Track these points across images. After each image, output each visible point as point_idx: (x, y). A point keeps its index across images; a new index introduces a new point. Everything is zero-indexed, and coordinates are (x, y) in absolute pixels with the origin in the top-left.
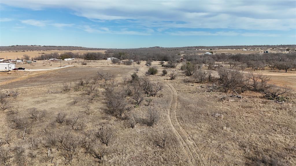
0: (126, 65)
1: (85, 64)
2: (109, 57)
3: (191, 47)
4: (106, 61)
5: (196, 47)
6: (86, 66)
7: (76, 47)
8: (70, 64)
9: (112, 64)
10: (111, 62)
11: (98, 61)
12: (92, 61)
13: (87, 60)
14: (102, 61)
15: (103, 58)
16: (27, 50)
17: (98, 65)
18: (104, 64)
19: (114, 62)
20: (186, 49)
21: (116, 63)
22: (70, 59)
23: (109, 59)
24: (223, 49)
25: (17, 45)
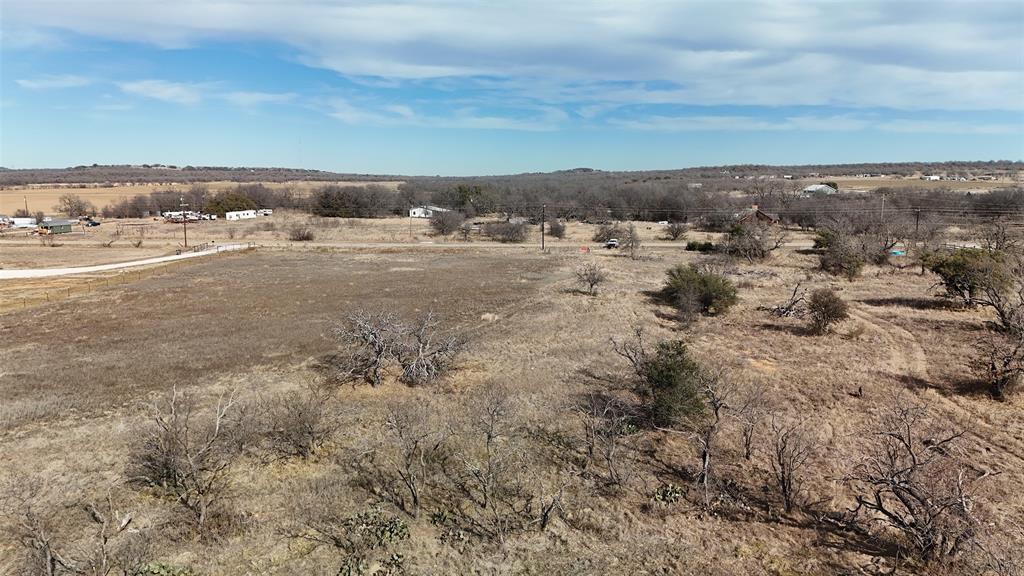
0: (499, 240)
1: (308, 238)
2: (416, 206)
3: (715, 168)
4: (406, 220)
5: (734, 168)
6: (310, 245)
7: (297, 170)
8: (237, 236)
9: (430, 235)
10: (426, 227)
11: (370, 221)
12: (342, 220)
13: (322, 220)
14: (388, 221)
15: (393, 207)
16: (123, 182)
17: (368, 241)
18: (398, 237)
19: (441, 227)
20: (699, 175)
21: (449, 232)
22: (251, 213)
23: (417, 215)
24: (836, 175)
25: (95, 165)
